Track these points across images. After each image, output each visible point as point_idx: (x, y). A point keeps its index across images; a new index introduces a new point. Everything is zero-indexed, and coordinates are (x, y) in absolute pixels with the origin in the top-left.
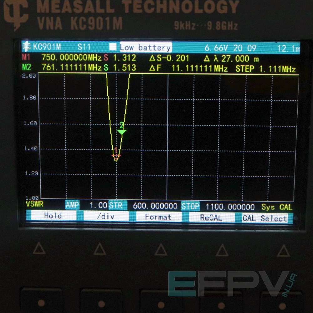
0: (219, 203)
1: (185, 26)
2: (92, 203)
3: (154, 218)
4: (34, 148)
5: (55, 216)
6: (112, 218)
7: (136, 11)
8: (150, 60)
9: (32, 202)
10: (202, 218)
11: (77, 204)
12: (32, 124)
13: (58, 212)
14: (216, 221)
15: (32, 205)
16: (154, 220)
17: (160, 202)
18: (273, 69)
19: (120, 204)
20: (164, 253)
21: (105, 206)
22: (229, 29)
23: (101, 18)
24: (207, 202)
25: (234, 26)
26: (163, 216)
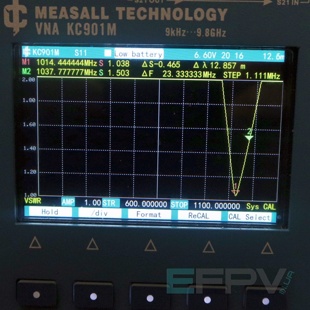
0: (206, 202)
1: (175, 32)
3: (145, 216)
4: (32, 148)
5: (52, 212)
6: (106, 215)
8: (143, 66)
9: (31, 199)
10: (190, 216)
11: (72, 201)
12: (31, 125)
13: (55, 208)
14: (203, 219)
15: (31, 202)
17: (150, 200)
18: (259, 76)
19: (113, 202)
20: (154, 249)
21: (99, 203)
22: (217, 36)
23: (96, 25)
24: (195, 201)
25: (222, 33)
26: (154, 214)
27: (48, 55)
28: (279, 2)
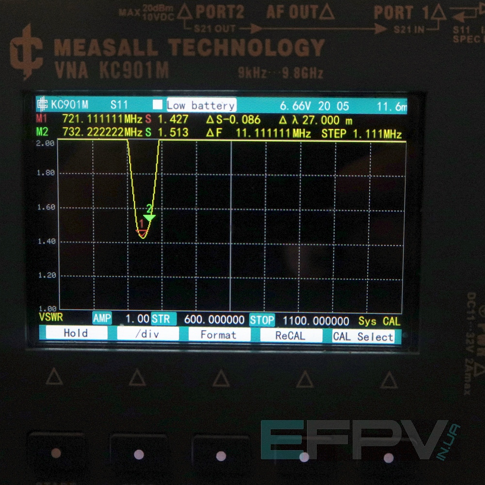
0: (301, 315)
1: (252, 73)
2: (128, 316)
3: (213, 337)
4: (51, 241)
5: (79, 333)
6: (156, 337)
7: (186, 53)
8: (208, 122)
9: (48, 315)
10: (278, 337)
11: (108, 317)
12: (48, 208)
13: (83, 328)
14: (297, 340)
15: (48, 318)
16: (212, 340)
17: (220, 314)
18: (371, 134)
19: (167, 317)
20: (225, 383)
21: (146, 320)
22: (311, 77)
23: (140, 63)
24: (285, 315)
25: (318, 74)
26: (225, 334)
27: (73, 108)
28: (397, 29)
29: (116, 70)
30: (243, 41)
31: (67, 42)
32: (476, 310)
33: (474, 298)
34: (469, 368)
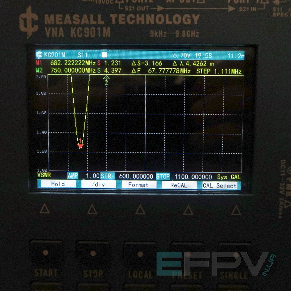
0: (185, 174)
1: (158, 34)
2: (88, 174)
3: (135, 185)
4: (44, 132)
5: (60, 184)
6: (103, 186)
7: (120, 22)
8: (132, 65)
9: (42, 174)
10: (172, 186)
11: (76, 175)
12: (43, 113)
13: (62, 181)
14: (182, 188)
15: (42, 176)
16: (135, 188)
17: (140, 173)
18: (224, 71)
19: (109, 175)
20: (143, 212)
21: (98, 176)
22: (192, 36)
23: (94, 28)
24: (176, 173)
25: (196, 34)
26: (142, 184)
27: (56, 57)
28: (241, 9)
29: (80, 32)
30: (153, 15)
31: (52, 16)
32: (286, 170)
33: (285, 163)
34: (281, 203)
